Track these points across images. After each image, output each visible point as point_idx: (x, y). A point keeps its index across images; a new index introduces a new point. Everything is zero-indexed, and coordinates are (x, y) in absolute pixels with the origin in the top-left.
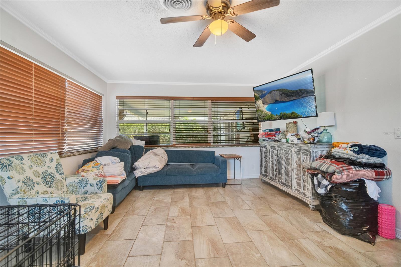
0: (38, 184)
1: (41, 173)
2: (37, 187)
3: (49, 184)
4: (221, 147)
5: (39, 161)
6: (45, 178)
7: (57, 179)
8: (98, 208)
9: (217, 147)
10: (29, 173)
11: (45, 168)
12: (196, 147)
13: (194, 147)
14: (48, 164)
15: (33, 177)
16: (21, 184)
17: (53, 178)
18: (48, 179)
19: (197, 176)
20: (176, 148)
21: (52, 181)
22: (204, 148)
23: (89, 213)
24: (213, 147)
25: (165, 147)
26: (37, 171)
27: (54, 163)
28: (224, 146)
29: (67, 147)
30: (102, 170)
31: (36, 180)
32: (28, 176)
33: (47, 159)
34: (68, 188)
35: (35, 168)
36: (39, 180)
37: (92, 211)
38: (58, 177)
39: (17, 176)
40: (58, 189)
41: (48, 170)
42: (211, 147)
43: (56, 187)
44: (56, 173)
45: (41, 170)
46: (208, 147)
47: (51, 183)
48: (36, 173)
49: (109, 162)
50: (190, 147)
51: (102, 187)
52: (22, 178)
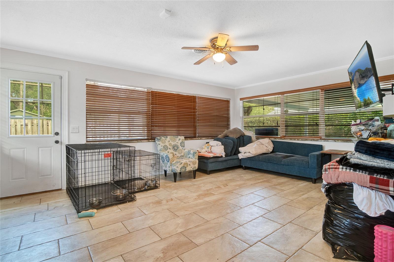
0: (170, 149)
1: (173, 145)
2: (169, 150)
3: (175, 150)
4: (332, 141)
5: (174, 139)
6: (174, 147)
7: (180, 149)
8: (182, 163)
9: (327, 141)
10: (167, 144)
11: (175, 143)
12: (302, 140)
13: (300, 140)
14: (177, 141)
15: (168, 145)
16: (162, 147)
17: (178, 148)
18: (175, 148)
19: (284, 166)
20: (283, 139)
21: (177, 149)
22: (310, 141)
23: (176, 164)
24: (321, 141)
25: (273, 139)
26: (171, 144)
27: (181, 141)
28: (336, 141)
29: (197, 134)
30: (210, 149)
31: (169, 147)
32: (166, 145)
33: (177, 139)
34: (184, 154)
35: (171, 142)
36: (171, 147)
37: (178, 163)
38: (181, 148)
39: (161, 144)
40: (179, 153)
41: (177, 144)
42: (319, 141)
43: (178, 152)
44: (180, 146)
45: (173, 143)
46: (316, 141)
47: (176, 150)
48: (170, 144)
49: (215, 145)
50: (296, 139)
51: (194, 156)
52: (163, 145)
